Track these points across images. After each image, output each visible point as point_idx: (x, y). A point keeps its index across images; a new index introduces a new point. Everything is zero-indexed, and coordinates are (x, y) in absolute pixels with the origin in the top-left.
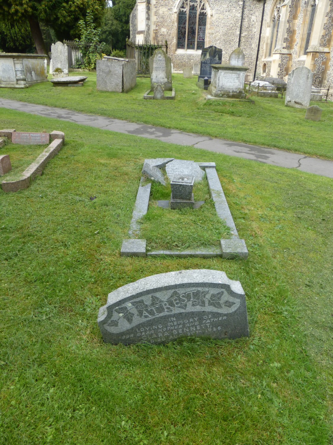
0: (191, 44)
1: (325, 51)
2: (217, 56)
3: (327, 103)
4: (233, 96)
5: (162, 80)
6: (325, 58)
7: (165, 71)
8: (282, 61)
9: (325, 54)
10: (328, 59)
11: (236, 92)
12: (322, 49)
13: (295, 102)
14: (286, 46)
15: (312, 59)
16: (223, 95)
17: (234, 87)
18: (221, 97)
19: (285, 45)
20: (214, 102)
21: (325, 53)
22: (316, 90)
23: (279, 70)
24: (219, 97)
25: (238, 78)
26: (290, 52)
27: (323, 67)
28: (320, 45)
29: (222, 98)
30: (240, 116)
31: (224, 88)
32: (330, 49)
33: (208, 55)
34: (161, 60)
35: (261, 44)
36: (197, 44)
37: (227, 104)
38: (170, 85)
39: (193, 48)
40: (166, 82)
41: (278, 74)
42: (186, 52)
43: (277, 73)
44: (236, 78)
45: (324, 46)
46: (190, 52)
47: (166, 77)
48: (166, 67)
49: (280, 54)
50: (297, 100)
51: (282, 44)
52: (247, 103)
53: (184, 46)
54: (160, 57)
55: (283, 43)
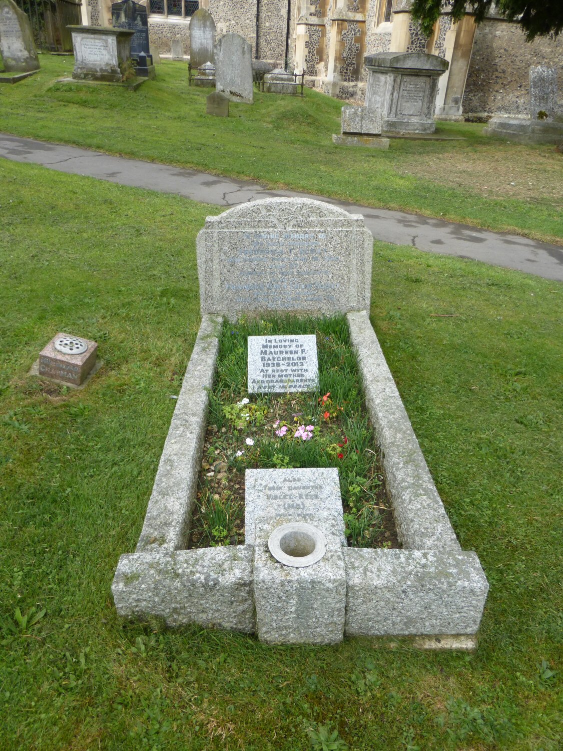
0: (175, 6)
1: (356, 19)
2: (139, 18)
3: (302, 97)
4: (103, 78)
5: (20, 54)
6: (359, 31)
7: (21, 38)
8: (310, 36)
9: (359, 25)
10: (363, 33)
11: (106, 71)
12: (351, 15)
13: (231, 93)
14: (316, 11)
15: (338, 32)
16: (86, 76)
17: (103, 63)
18: (84, 78)
19: (313, 9)
20: (63, 85)
21: (358, 22)
22: (286, 77)
23: (307, 53)
24: (81, 79)
25: (106, 47)
26: (323, 21)
27: (357, 45)
28: (349, 9)
29: (83, 81)
30: (94, 108)
31: (86, 64)
32: (365, 16)
33: (123, 15)
34: (10, 19)
35: (292, 8)
36: (186, 7)
37: (84, 89)
38: (35, 62)
39: (178, 13)
40: (27, 58)
41: (306, 60)
42: (166, 20)
43: (305, 58)
44: (102, 48)
45: (356, 10)
46: (174, 20)
47: (25, 49)
48: (22, 30)
49: (307, 24)
50: (234, 90)
51: (308, 8)
52: (121, 88)
53: (163, 9)
54: (8, 13)
55: (309, 5)
